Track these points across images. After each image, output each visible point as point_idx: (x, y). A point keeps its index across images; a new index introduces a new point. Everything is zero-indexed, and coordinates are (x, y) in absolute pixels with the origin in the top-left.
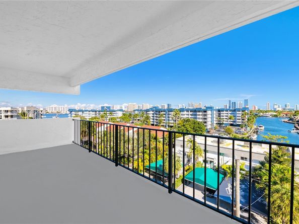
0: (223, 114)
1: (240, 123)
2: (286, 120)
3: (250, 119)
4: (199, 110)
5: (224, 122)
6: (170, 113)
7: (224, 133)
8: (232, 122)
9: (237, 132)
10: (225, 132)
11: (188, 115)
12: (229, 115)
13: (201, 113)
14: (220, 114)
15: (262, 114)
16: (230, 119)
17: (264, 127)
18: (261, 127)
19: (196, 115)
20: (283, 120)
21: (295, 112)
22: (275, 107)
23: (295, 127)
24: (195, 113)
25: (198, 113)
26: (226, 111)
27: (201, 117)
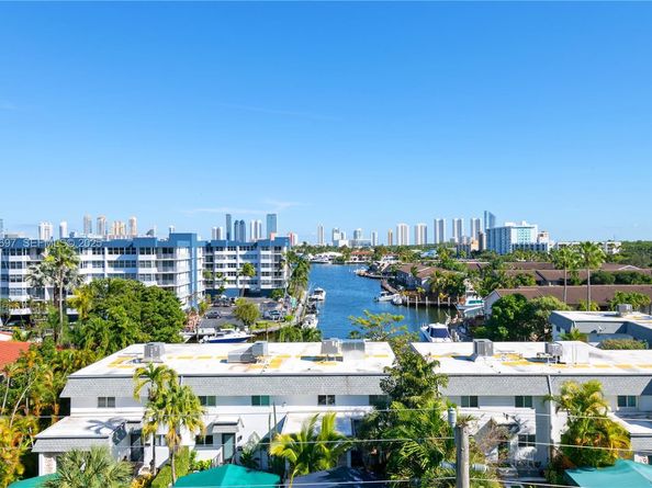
0: (223, 257)
1: (270, 287)
2: (363, 271)
3: (300, 273)
4: (147, 246)
5: (226, 286)
6: (12, 259)
7: (234, 321)
8: (248, 282)
9: (267, 314)
10: (237, 317)
11: (101, 264)
12: (240, 261)
13: (153, 257)
14: (212, 259)
15: (311, 256)
16: (245, 273)
17: (324, 293)
18: (317, 293)
19: (134, 264)
20: (357, 271)
21: (376, 251)
22: (337, 236)
23: (383, 288)
24: (130, 257)
25: (141, 258)
26: (230, 248)
27: (154, 270)
